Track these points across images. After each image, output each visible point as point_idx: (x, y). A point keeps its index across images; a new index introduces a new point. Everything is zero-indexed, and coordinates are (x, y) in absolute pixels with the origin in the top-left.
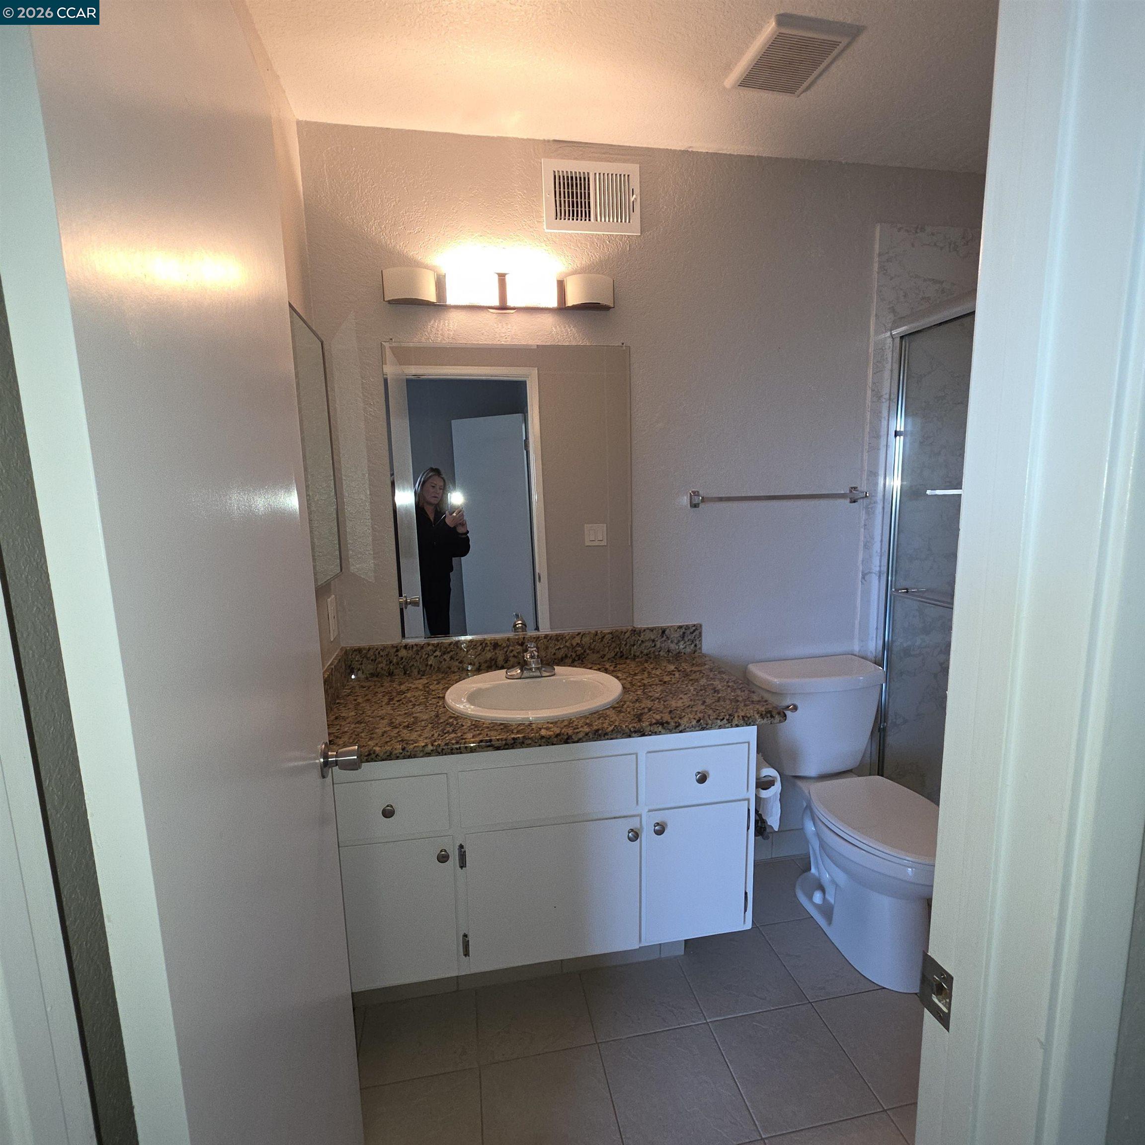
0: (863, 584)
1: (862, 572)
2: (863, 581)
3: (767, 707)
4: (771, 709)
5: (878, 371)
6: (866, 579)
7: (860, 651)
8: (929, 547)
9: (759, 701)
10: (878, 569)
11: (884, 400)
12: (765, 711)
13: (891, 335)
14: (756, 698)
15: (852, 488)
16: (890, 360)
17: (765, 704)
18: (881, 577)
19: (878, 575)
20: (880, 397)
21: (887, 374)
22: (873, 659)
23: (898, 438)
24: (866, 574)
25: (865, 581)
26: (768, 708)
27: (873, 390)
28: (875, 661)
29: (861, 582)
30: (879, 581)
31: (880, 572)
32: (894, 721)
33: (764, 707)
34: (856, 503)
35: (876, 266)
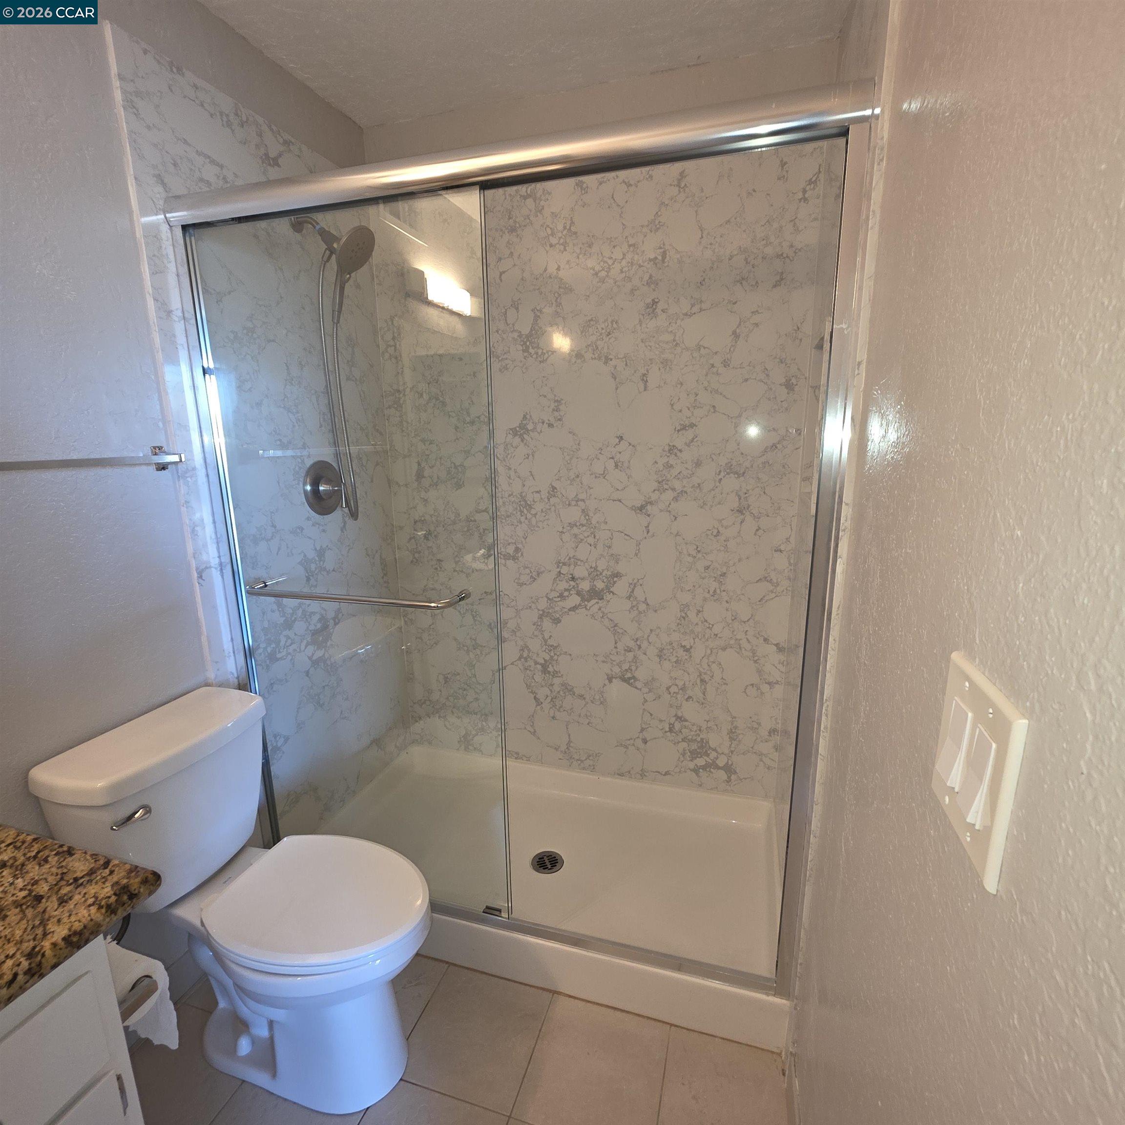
0: (202, 585)
1: (196, 570)
2: (201, 581)
3: (115, 878)
4: (125, 881)
5: (158, 271)
6: (203, 578)
7: (216, 678)
8: (272, 523)
9: (92, 872)
10: (217, 561)
11: (176, 319)
12: (115, 894)
13: (167, 220)
14: (82, 868)
15: (155, 448)
16: (172, 257)
17: (107, 871)
18: (224, 571)
19: (219, 569)
20: (169, 313)
21: (172, 280)
22: (236, 683)
23: (207, 376)
24: (203, 570)
25: (204, 580)
26: (117, 883)
27: (156, 300)
28: (239, 684)
29: (199, 583)
30: (222, 576)
31: (221, 564)
32: (275, 745)
33: (108, 884)
34: (166, 472)
35: (118, 95)
